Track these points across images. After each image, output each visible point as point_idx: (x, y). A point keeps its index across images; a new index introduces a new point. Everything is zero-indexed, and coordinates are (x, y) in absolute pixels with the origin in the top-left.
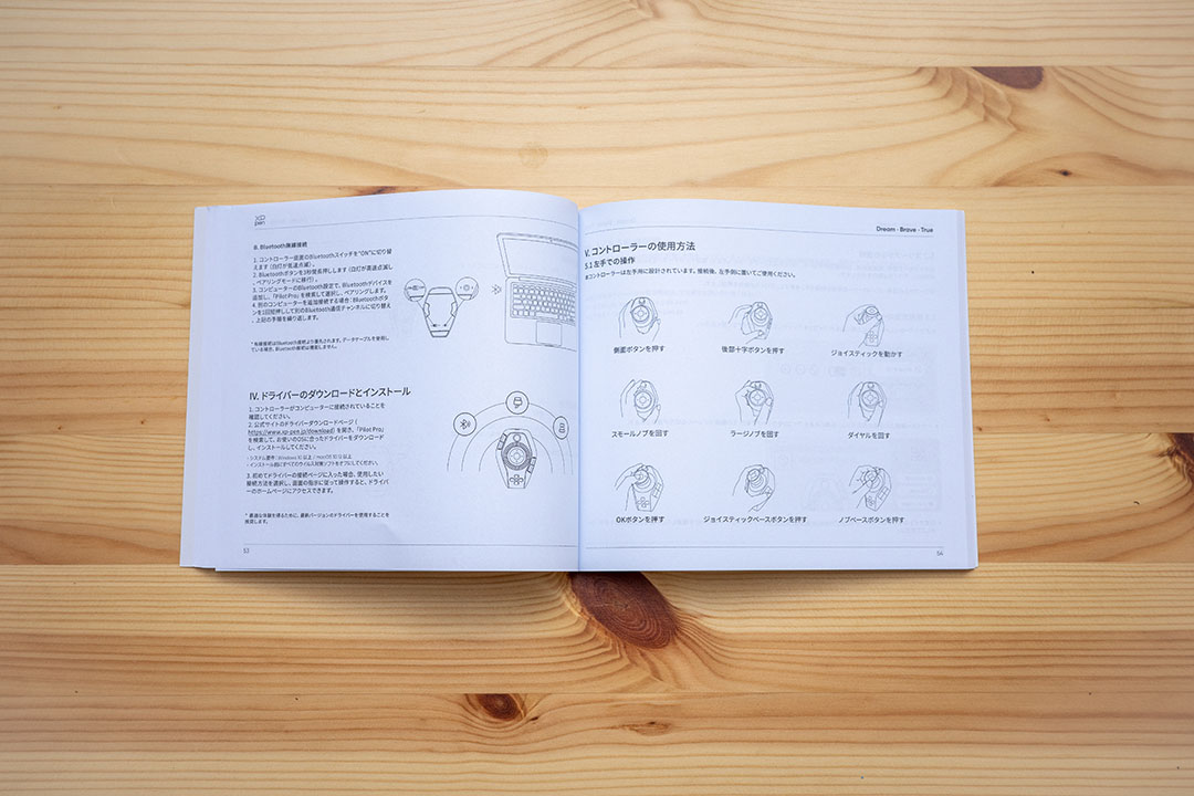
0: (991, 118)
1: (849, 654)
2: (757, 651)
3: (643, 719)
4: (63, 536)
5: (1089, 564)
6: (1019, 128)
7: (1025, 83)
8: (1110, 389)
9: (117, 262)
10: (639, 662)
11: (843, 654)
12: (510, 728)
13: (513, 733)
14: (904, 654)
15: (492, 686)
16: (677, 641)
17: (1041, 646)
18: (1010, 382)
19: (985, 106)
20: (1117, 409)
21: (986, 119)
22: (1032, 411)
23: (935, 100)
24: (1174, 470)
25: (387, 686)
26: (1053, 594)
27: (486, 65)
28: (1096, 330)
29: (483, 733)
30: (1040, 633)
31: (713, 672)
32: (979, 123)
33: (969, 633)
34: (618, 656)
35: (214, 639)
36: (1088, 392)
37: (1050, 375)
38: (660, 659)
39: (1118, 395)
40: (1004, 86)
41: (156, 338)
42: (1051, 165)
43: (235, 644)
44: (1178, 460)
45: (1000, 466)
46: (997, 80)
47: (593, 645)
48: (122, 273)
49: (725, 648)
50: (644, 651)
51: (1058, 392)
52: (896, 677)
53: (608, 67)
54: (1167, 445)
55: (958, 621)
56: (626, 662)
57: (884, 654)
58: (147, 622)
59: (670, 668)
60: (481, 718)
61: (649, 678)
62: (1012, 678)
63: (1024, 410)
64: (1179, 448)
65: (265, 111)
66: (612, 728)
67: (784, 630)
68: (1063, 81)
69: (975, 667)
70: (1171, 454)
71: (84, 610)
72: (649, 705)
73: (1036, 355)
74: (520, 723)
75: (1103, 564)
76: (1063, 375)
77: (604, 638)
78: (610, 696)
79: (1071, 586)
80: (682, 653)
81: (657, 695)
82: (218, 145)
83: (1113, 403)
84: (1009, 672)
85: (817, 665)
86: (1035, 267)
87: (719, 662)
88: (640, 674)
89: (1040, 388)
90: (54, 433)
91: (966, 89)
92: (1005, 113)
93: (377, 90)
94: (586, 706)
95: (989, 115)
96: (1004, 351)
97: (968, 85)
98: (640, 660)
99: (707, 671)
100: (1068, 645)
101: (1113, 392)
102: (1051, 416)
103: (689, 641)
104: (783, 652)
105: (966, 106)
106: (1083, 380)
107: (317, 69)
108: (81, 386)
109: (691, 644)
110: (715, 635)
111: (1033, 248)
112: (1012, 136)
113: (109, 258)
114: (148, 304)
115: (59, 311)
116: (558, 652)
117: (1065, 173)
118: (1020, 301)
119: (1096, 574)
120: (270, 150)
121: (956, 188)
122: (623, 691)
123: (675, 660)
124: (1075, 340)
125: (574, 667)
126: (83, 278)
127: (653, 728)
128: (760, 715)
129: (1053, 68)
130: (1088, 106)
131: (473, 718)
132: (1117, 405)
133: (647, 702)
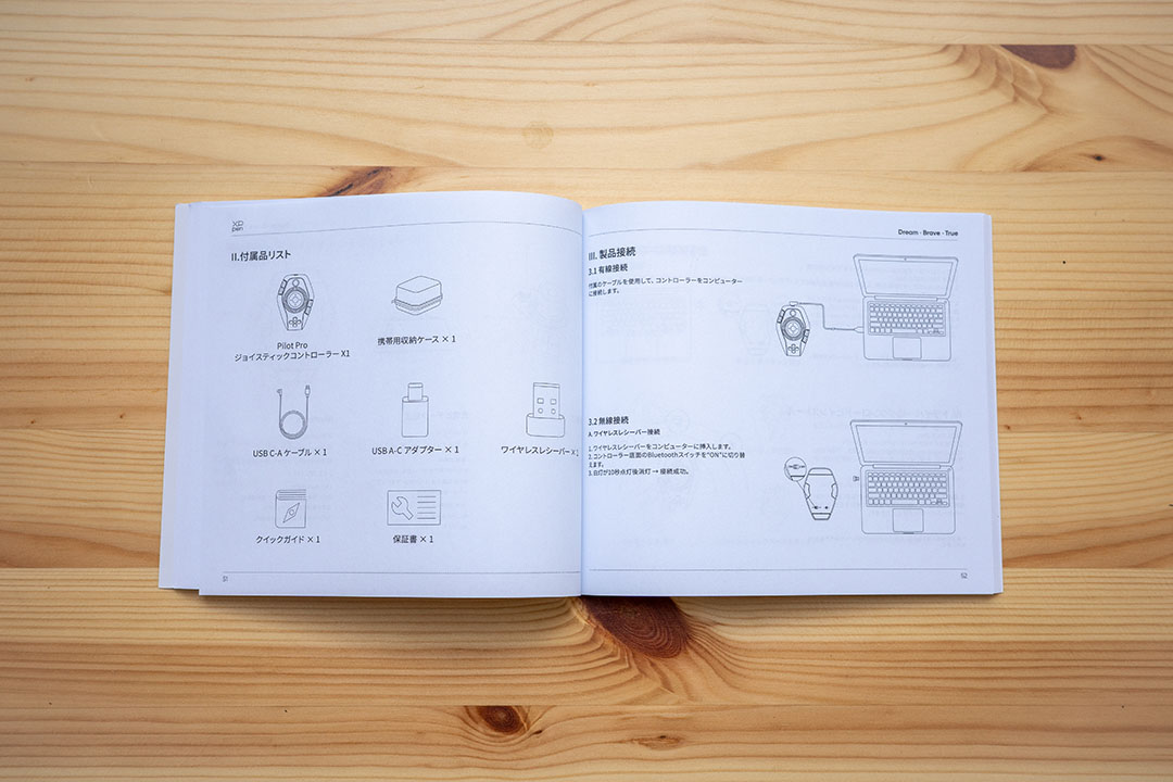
0: (1020, 99)
1: (871, 664)
2: (773, 661)
3: (654, 732)
4: (37, 537)
5: (1122, 570)
6: (1050, 110)
7: (1057, 62)
9: (94, 245)
10: (648, 673)
11: (864, 664)
12: (512, 742)
13: (515, 748)
14: (928, 665)
15: (494, 697)
16: (689, 651)
17: (1071, 656)
18: (1040, 378)
19: (1015, 87)
20: (1151, 407)
21: (1015, 100)
22: (1063, 409)
23: (963, 79)
25: (381, 697)
26: (1084, 602)
27: (486, 39)
28: (1131, 324)
29: (484, 748)
30: (1071, 643)
31: (728, 683)
33: (995, 643)
34: (627, 666)
35: (198, 647)
36: (1121, 389)
37: (1080, 371)
38: (671, 670)
40: (1035, 65)
41: (136, 327)
42: (1082, 149)
43: (219, 653)
45: (1029, 466)
46: (1027, 59)
47: (601, 655)
48: (101, 257)
49: (741, 658)
50: (652, 660)
51: (1090, 389)
52: (919, 688)
53: (619, 42)
55: (984, 630)
56: (635, 672)
57: (907, 665)
58: (127, 629)
59: (681, 679)
60: (481, 731)
61: (659, 689)
62: (1041, 690)
63: (1054, 407)
65: (251, 85)
66: (621, 742)
67: (801, 639)
68: (1099, 62)
69: (1002, 678)
71: (59, 616)
72: (658, 717)
73: (1067, 350)
74: (523, 737)
75: (1136, 570)
76: (1096, 371)
78: (618, 708)
79: (1103, 593)
80: (695, 664)
81: (668, 707)
82: (202, 121)
83: (1148, 400)
84: (1038, 684)
85: (836, 676)
86: (1066, 257)
87: (733, 673)
88: (649, 685)
89: (1071, 384)
90: (28, 427)
91: (994, 69)
92: (1035, 94)
93: (373, 64)
94: (592, 718)
95: (1018, 95)
96: (1035, 345)
97: (997, 63)
98: (650, 670)
99: (719, 681)
100: (1101, 656)
101: (1149, 389)
102: (1083, 414)
103: (701, 651)
104: (800, 662)
105: (995, 86)
106: (1117, 377)
107: (310, 42)
108: (55, 377)
109: (705, 654)
111: (1064, 237)
112: (1043, 118)
113: (86, 240)
114: (128, 290)
115: (32, 297)
116: (561, 662)
117: (1099, 158)
118: (1050, 292)
119: (1129, 580)
120: (258, 126)
121: (984, 173)
122: (631, 703)
123: (688, 670)
124: (1108, 335)
125: (580, 678)
126: (58, 262)
127: (664, 742)
128: (777, 728)
129: (1086, 46)
130: (1123, 87)
131: (473, 732)
132: (1153, 402)
133: (657, 714)
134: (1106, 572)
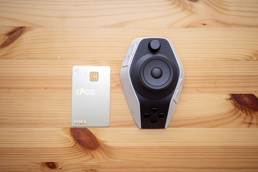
0: (185, 9)
2: (120, 151)
3: (90, 169)
5: (208, 128)
6: (192, 12)
7: (194, 0)
8: (214, 82)
12: (54, 171)
14: (159, 152)
15: (49, 160)
16: (99, 148)
17: (194, 150)
19: (183, 6)
20: (216, 87)
22: (194, 88)
23: (171, 4)
24: (231, 104)
25: (21, 160)
28: (211, 66)
30: (194, 146)
31: (108, 156)
32: (182, 11)
33: (176, 146)
34: (83, 152)
36: (209, 83)
37: (199, 78)
38: (94, 153)
39: (217, 84)
40: (189, 1)
42: (200, 22)
44: (232, 101)
47: (76, 149)
49: (112, 150)
50: (90, 151)
51: (201, 83)
52: (156, 158)
54: (229, 97)
55: (173, 143)
56: (85, 154)
57: (153, 152)
59: (96, 155)
60: (46, 169)
61: (91, 158)
62: (186, 158)
63: (192, 87)
64: (232, 98)
66: (81, 171)
67: (127, 145)
69: (177, 155)
70: (230, 99)
73: (195, 73)
74: (56, 170)
75: (211, 128)
76: (202, 78)
77: (79, 147)
78: (81, 163)
79: (203, 134)
81: (93, 162)
84: (186, 157)
87: (110, 154)
88: (89, 157)
89: (196, 82)
91: (178, 2)
92: (189, 8)
94: (74, 165)
98: (89, 153)
99: (106, 156)
100: (202, 150)
101: (215, 83)
102: (199, 89)
104: (127, 151)
105: (178, 6)
106: (208, 80)
109: (103, 149)
110: (109, 146)
111: (195, 45)
112: (190, 15)
116: (67, 151)
117: (204, 24)
118: (191, 58)
119: (209, 131)
121: (175, 28)
122: (84, 161)
123: (97, 153)
124: (206, 69)
125: (71, 155)
127: (92, 171)
128: (120, 168)
130: (211, 6)
131: (44, 169)
133: (90, 164)
134: (203, 129)
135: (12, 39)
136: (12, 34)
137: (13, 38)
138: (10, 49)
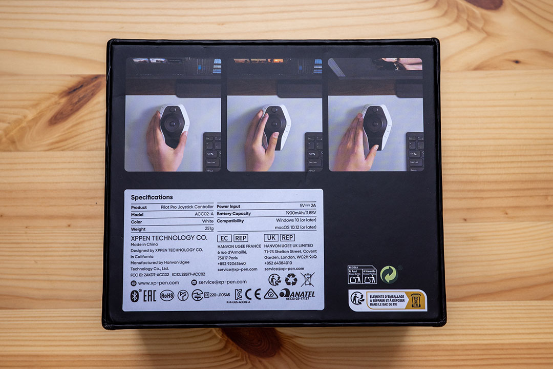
2: (330, 358)
6: (489, 34)
7: (493, 6)
8: (544, 194)
16: (281, 353)
18: (484, 191)
19: (468, 21)
20: (549, 206)
21: (468, 29)
22: (498, 208)
23: (438, 17)
28: (536, 158)
30: (502, 344)
32: (464, 32)
33: (459, 345)
34: (245, 362)
36: (531, 196)
37: (507, 187)
38: (270, 364)
39: (549, 198)
40: (479, 8)
42: (507, 57)
45: (477, 242)
46: (475, 5)
47: (230, 356)
49: (311, 356)
50: (260, 359)
51: (512, 197)
56: (250, 366)
63: (492, 208)
68: (516, 5)
73: (499, 174)
75: (540, 302)
76: (516, 186)
77: (236, 352)
79: (520, 315)
80: (284, 361)
83: (546, 203)
87: (306, 365)
89: (501, 194)
91: (456, 11)
92: (480, 25)
96: (480, 172)
97: (458, 8)
98: (258, 365)
101: (546, 196)
102: (509, 211)
103: (288, 353)
104: (345, 358)
105: (456, 21)
106: (528, 189)
109: (291, 355)
110: (304, 348)
111: (497, 108)
112: (484, 40)
117: (517, 62)
118: (489, 141)
119: (536, 308)
120: (28, 52)
123: (279, 364)
130: (531, 20)
135: (76, 103)
136: (74, 93)
137: (79, 101)
138: (72, 127)
